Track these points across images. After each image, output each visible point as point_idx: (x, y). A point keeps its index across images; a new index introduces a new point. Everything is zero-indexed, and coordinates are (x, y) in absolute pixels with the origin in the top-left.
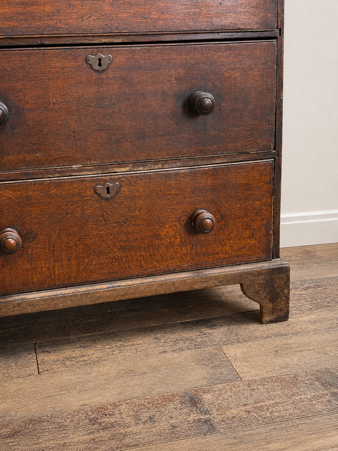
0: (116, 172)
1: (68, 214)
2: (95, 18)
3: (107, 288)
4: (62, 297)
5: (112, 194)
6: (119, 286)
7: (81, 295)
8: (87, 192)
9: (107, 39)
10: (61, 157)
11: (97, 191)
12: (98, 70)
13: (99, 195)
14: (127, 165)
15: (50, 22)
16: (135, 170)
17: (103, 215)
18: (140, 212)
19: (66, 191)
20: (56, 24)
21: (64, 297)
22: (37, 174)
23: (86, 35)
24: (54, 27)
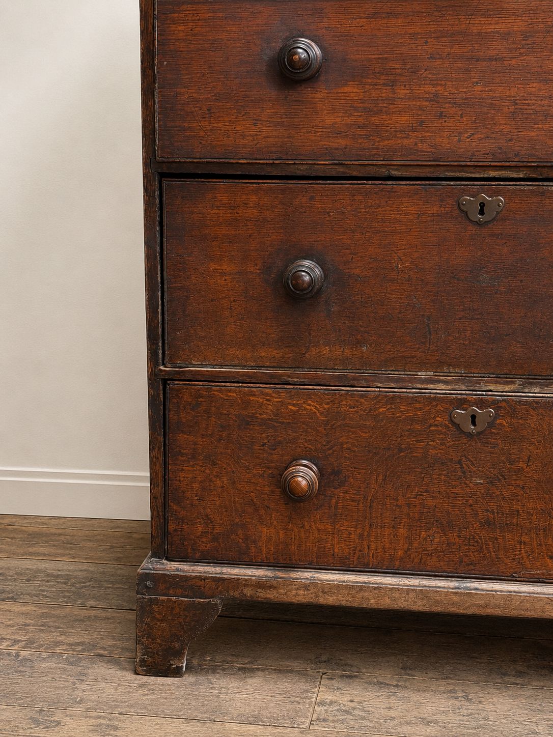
0: (491, 391)
1: (401, 450)
2: (482, 136)
3: (452, 589)
4: (375, 588)
5: (480, 427)
6: (476, 589)
7: (408, 591)
8: (438, 419)
9: (497, 171)
10: (403, 356)
11: (453, 419)
12: (478, 220)
13: (457, 426)
14: (512, 381)
15: (406, 142)
16: (526, 390)
17: (460, 462)
18: (528, 466)
19: (401, 412)
20: (416, 144)
21: (379, 588)
22: (359, 380)
23: (463, 164)
24: (411, 149)
